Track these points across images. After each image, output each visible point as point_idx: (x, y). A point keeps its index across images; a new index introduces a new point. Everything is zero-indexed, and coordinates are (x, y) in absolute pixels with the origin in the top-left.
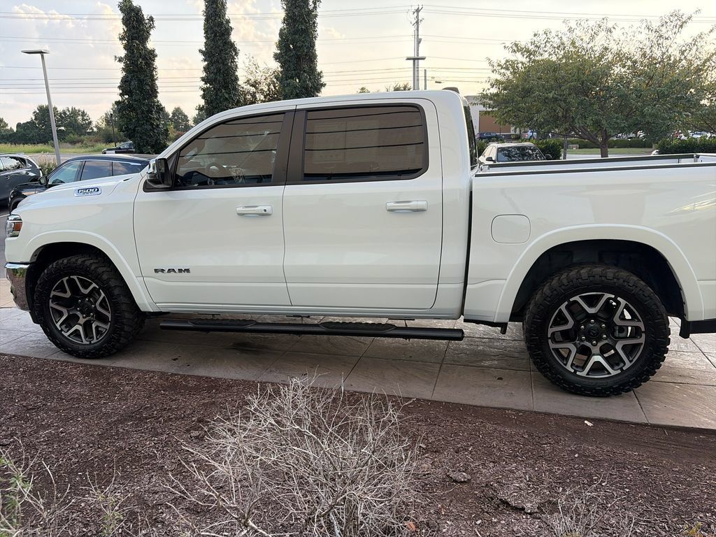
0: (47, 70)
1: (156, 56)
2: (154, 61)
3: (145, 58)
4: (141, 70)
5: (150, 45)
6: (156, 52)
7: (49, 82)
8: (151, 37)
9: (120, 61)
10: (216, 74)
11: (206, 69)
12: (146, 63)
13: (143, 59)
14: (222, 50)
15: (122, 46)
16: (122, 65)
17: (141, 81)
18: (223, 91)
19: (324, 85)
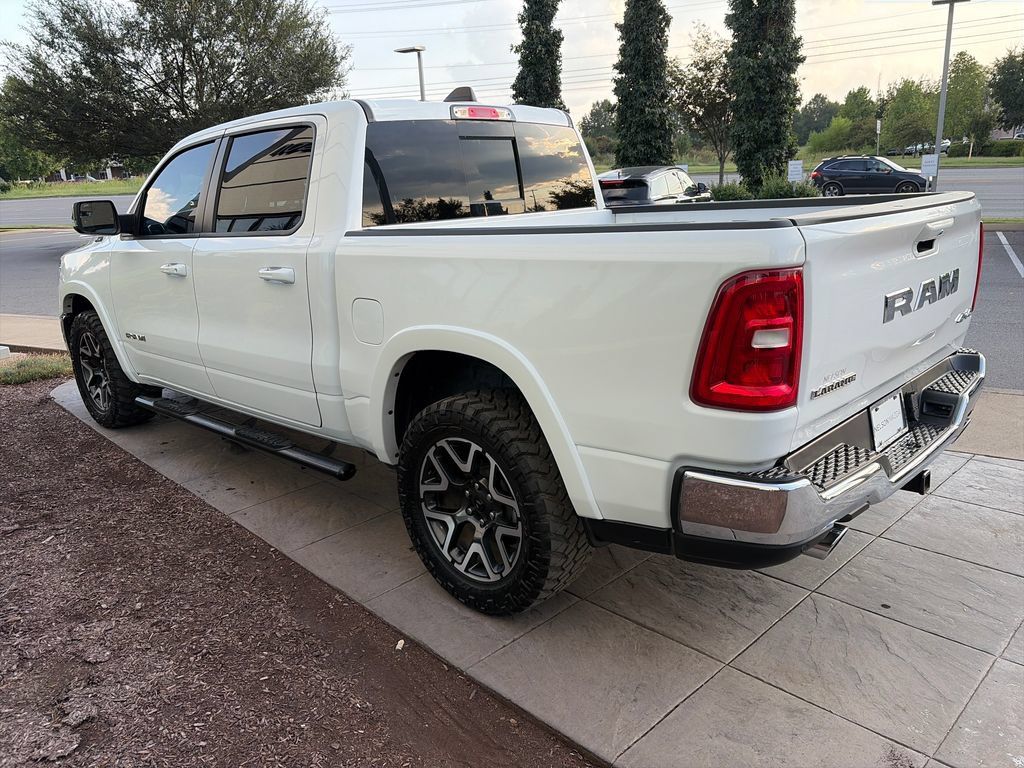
0: (424, 71)
1: (563, 39)
2: (558, 46)
3: (546, 44)
4: (540, 61)
5: (556, 24)
6: (563, 34)
7: (426, 88)
8: (558, 14)
9: (517, 51)
10: (633, 58)
11: (623, 51)
12: (547, 51)
13: (544, 46)
14: (645, 21)
15: (521, 31)
16: (518, 56)
17: (538, 77)
18: (641, 82)
19: (802, 60)
